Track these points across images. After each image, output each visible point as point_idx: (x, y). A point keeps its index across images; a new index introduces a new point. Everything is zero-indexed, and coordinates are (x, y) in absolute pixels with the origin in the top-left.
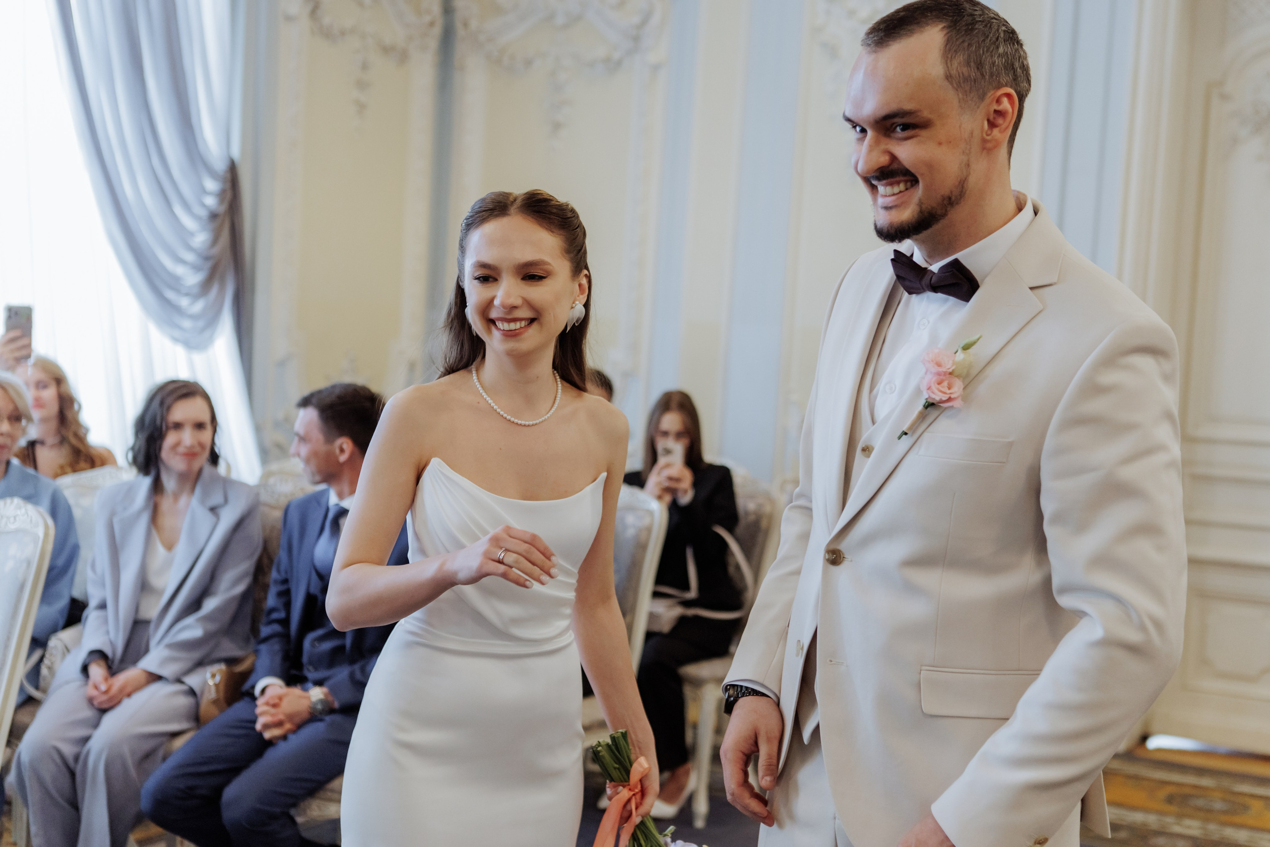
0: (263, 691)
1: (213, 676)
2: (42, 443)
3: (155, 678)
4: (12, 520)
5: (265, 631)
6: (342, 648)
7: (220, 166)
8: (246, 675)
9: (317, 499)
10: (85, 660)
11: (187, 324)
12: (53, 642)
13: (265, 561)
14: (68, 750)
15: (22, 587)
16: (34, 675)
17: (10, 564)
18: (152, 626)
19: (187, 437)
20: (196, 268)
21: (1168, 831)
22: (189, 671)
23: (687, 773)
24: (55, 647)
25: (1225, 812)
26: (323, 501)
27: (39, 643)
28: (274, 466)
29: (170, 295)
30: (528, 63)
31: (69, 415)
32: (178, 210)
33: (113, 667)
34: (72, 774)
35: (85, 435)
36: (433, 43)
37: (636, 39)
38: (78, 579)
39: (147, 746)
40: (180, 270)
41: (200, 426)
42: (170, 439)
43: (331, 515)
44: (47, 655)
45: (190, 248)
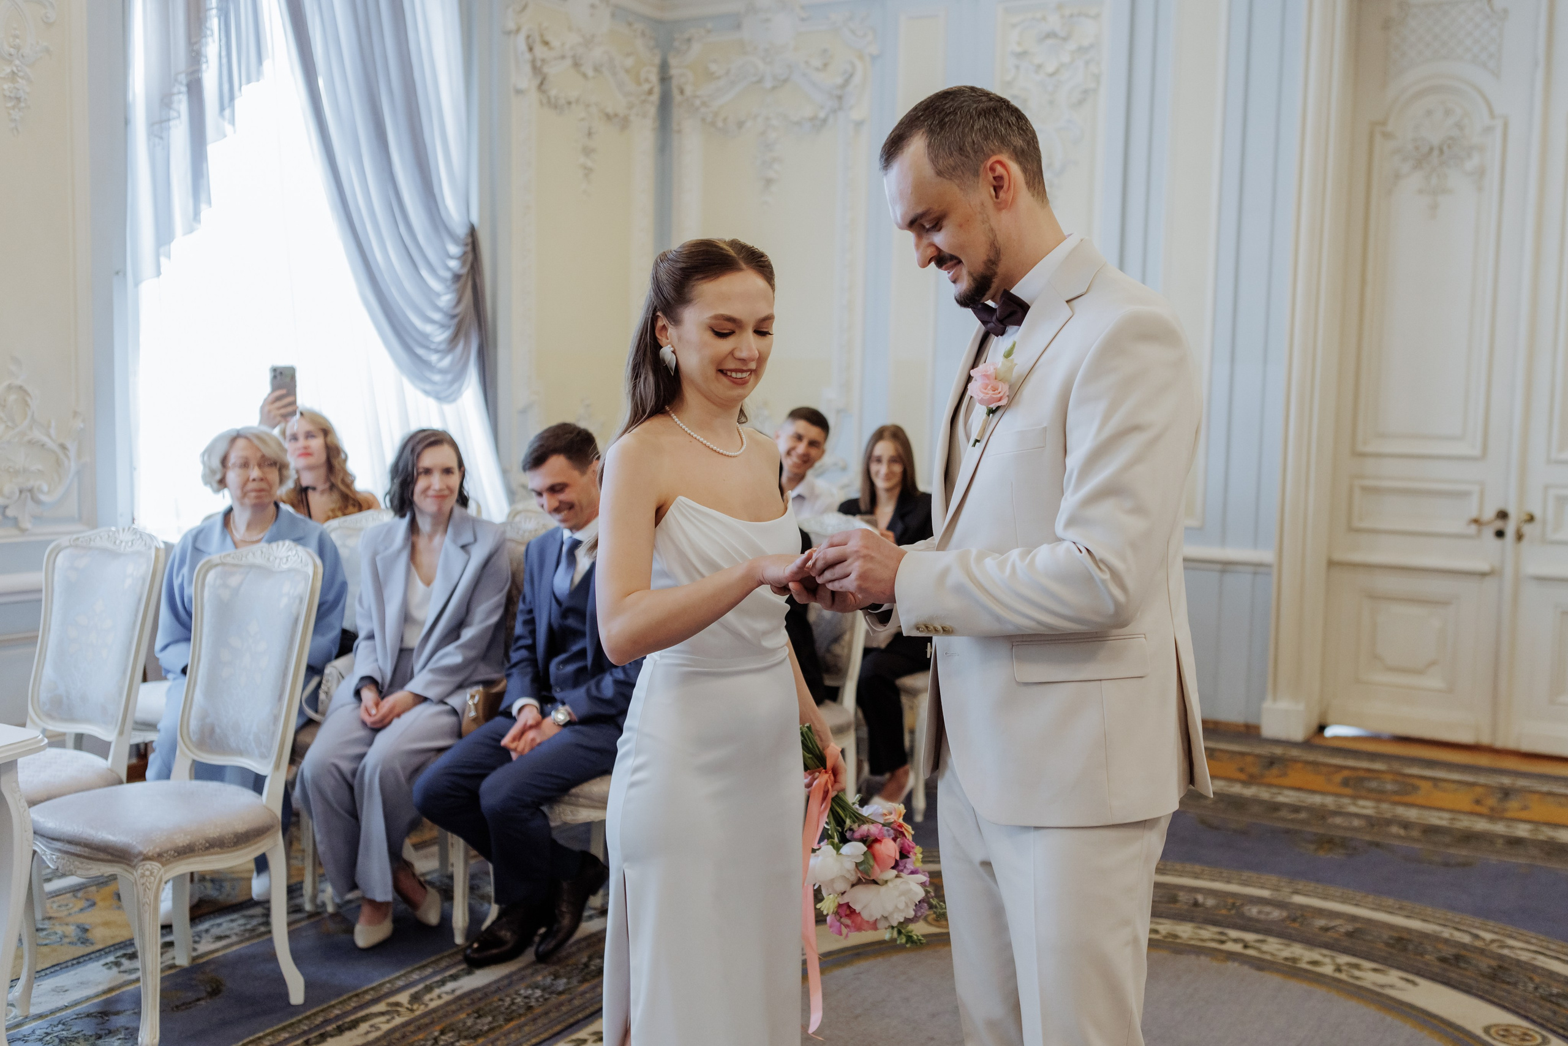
0: (520, 710)
1: (473, 697)
2: (314, 489)
3: (421, 699)
4: (285, 560)
5: (515, 656)
6: (584, 668)
7: (461, 231)
8: (500, 696)
9: (553, 534)
10: (357, 685)
11: (437, 378)
12: (329, 670)
13: (514, 592)
14: (346, 766)
15: (296, 620)
16: (313, 700)
17: (285, 601)
18: (415, 653)
19: (436, 481)
20: (443, 326)
21: (1343, 810)
22: (450, 694)
23: (907, 773)
24: (330, 674)
25: (1395, 793)
26: (558, 536)
27: (315, 670)
28: (520, 506)
29: (420, 351)
30: (740, 125)
31: (336, 463)
32: (425, 273)
33: (382, 692)
34: (351, 788)
35: (353, 482)
36: (652, 110)
37: (840, 98)
38: (347, 613)
39: (417, 760)
40: (428, 328)
41: (447, 471)
42: (421, 484)
43: (565, 549)
44: (324, 682)
45: (438, 309)
